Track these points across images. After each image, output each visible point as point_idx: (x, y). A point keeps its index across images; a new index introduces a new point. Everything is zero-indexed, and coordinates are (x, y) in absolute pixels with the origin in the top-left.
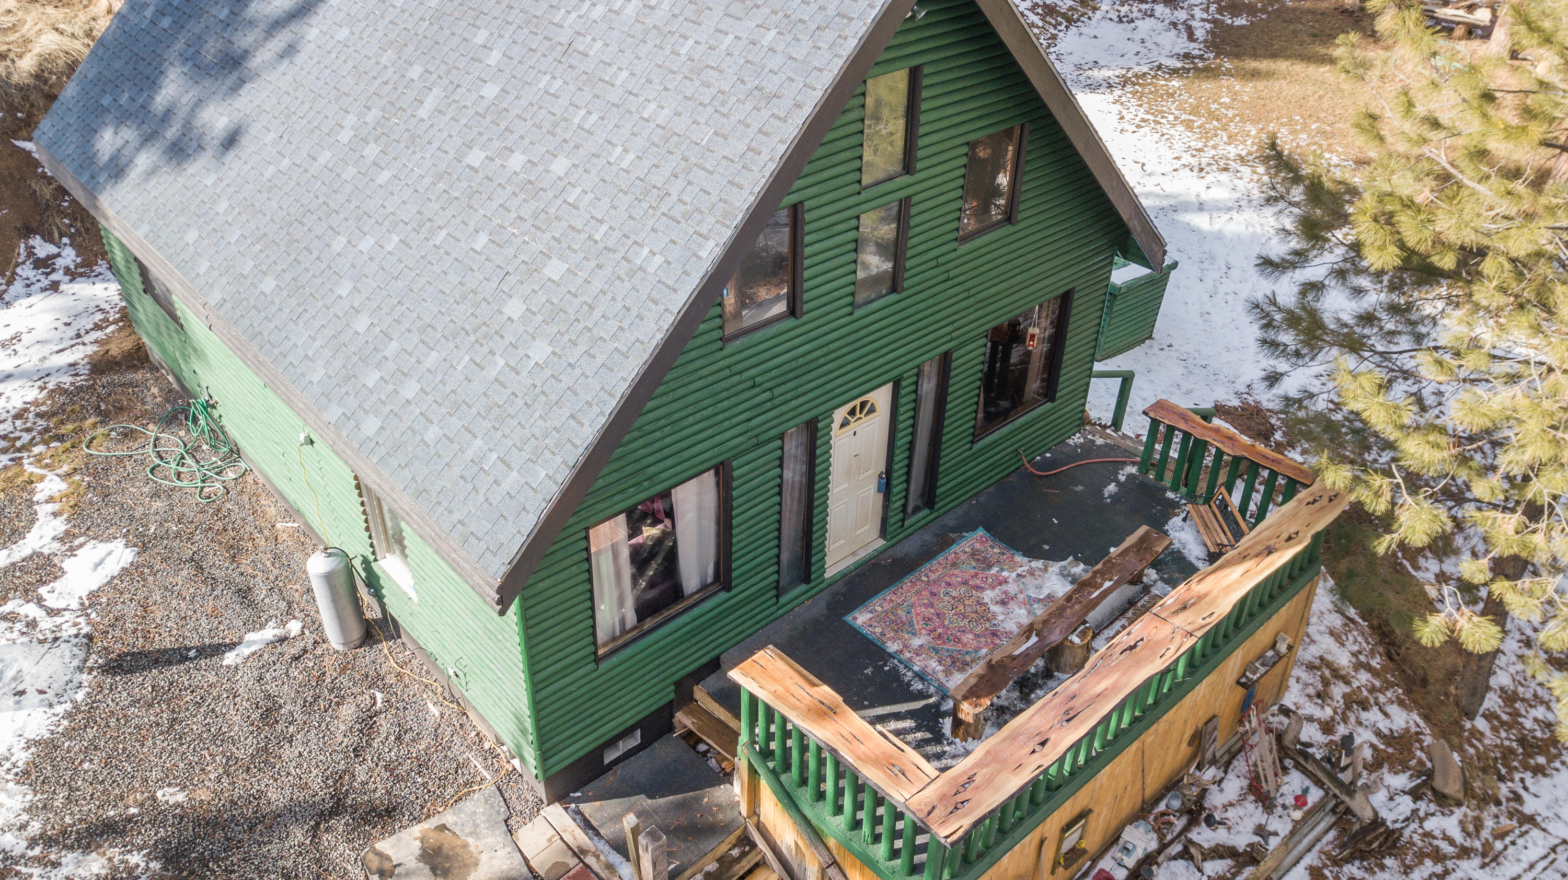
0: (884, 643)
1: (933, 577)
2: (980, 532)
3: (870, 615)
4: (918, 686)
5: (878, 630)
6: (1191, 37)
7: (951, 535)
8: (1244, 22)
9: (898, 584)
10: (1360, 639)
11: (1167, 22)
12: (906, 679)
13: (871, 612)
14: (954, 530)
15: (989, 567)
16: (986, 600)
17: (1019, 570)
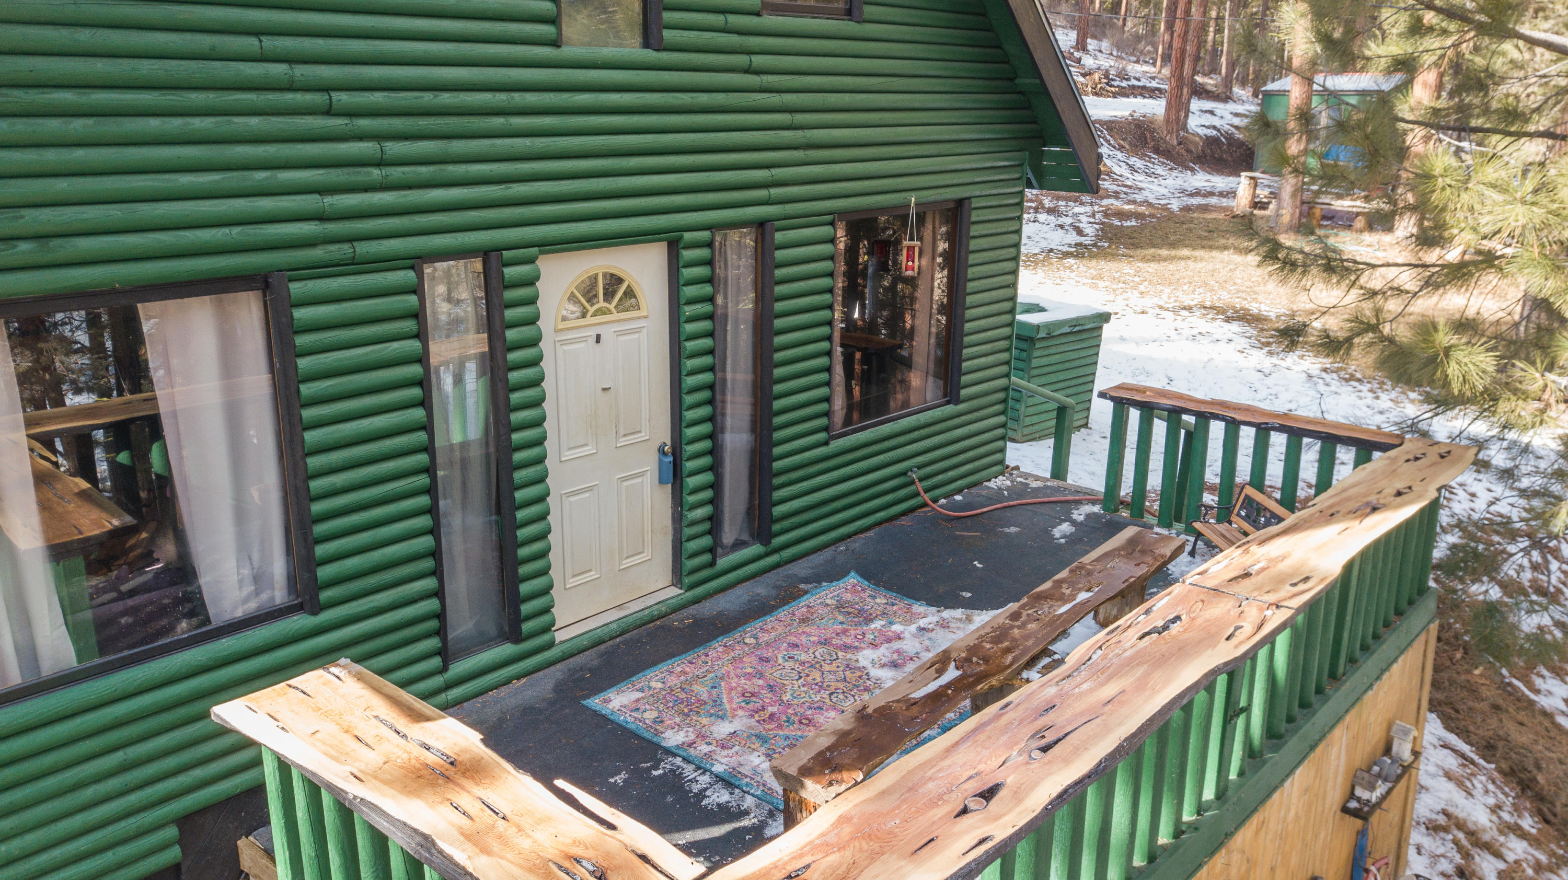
0: (657, 733)
1: (764, 637)
2: (853, 579)
3: (639, 695)
4: (719, 796)
5: (650, 715)
6: (1080, 232)
7: (802, 586)
8: (1133, 223)
9: (701, 651)
10: (1491, 787)
11: (1052, 225)
12: (696, 788)
13: (642, 690)
14: (807, 581)
15: (869, 620)
16: (863, 662)
17: (922, 623)
